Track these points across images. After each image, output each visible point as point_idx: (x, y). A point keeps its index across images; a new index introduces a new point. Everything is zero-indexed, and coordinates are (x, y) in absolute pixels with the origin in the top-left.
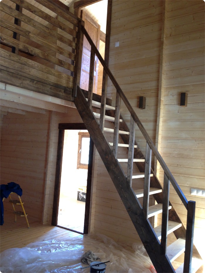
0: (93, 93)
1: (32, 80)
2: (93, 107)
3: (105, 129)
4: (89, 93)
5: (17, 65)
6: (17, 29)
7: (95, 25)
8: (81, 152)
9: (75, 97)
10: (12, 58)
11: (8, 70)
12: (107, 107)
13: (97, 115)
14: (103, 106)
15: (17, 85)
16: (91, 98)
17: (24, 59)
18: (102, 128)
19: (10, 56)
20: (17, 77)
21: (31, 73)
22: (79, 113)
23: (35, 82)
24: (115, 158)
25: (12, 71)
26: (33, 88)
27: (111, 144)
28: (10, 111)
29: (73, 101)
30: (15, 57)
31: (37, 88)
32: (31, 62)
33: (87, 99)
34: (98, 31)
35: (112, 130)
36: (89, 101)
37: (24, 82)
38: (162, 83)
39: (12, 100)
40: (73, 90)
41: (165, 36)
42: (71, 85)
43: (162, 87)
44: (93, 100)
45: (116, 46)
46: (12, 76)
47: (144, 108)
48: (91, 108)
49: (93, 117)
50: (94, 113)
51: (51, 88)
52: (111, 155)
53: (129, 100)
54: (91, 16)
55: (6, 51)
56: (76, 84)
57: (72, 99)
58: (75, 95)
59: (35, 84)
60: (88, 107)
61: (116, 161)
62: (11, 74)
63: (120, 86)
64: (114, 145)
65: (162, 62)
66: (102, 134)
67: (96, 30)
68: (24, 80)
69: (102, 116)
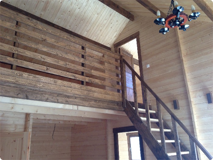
0: (138, 103)
1: (95, 101)
2: (139, 113)
3: (152, 129)
4: (135, 103)
5: (86, 92)
6: (84, 69)
7: (129, 56)
8: (131, 150)
9: (125, 108)
10: (82, 88)
11: (80, 96)
12: (150, 111)
13: (144, 119)
14: (147, 111)
15: (87, 105)
16: (137, 107)
17: (89, 87)
18: (150, 129)
19: (81, 87)
20: (86, 101)
21: (95, 96)
22: (130, 119)
23: (97, 101)
24: (165, 153)
25: (83, 97)
26: (96, 106)
27: (160, 141)
28: (77, 123)
29: (124, 111)
30: (84, 87)
31: (99, 105)
32: (94, 89)
33: (134, 108)
34: (131, 59)
35: (158, 130)
36: (136, 109)
37: (90, 103)
38: (189, 88)
39: (80, 116)
40: (123, 103)
41: (183, 56)
42: (121, 99)
43: (190, 92)
44: (139, 108)
45: (147, 67)
46: (83, 100)
47: (179, 109)
48: (138, 114)
49: (141, 121)
50: (141, 117)
51: (108, 104)
52: (161, 150)
53: (166, 104)
54: (126, 51)
55: (79, 85)
56: (124, 98)
57: (123, 109)
58: (125, 106)
59: (98, 103)
60: (136, 114)
61: (167, 156)
62: (82, 99)
63: (156, 94)
64: (162, 142)
65: (185, 73)
66: (150, 133)
67: (130, 58)
68: (90, 101)
69: (148, 120)
